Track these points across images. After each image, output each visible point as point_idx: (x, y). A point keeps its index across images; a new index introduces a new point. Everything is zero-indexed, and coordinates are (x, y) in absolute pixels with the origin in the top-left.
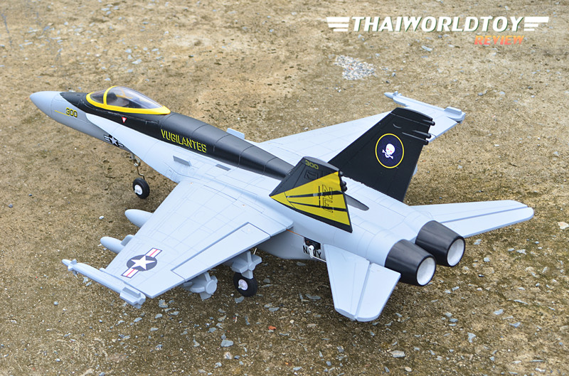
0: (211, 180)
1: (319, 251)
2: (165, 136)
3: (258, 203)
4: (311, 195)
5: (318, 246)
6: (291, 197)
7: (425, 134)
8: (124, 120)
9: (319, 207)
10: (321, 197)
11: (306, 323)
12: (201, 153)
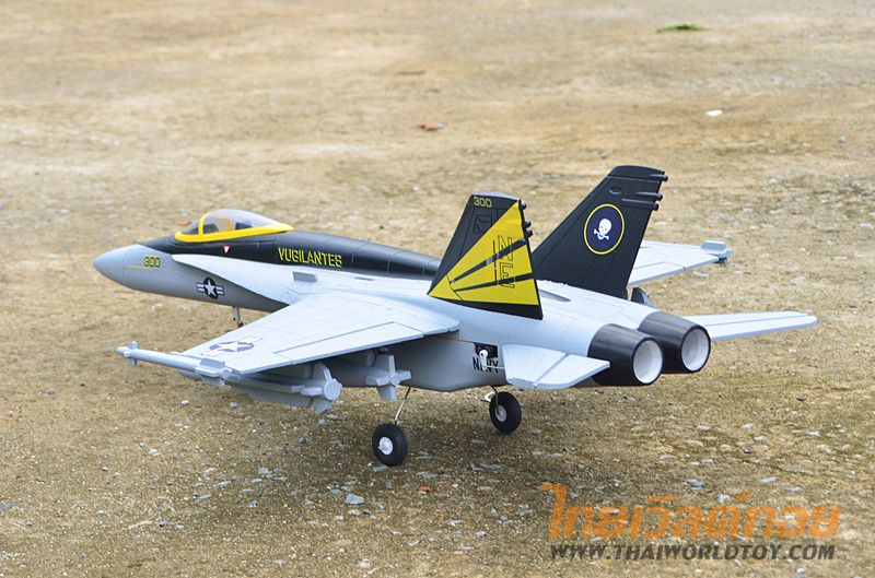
0: (345, 291)
1: (495, 359)
2: (284, 257)
3: (410, 306)
4: (484, 264)
5: (493, 352)
6: (456, 280)
7: (654, 194)
8: (226, 249)
9: (495, 283)
10: (498, 261)
11: (476, 487)
12: (335, 268)
